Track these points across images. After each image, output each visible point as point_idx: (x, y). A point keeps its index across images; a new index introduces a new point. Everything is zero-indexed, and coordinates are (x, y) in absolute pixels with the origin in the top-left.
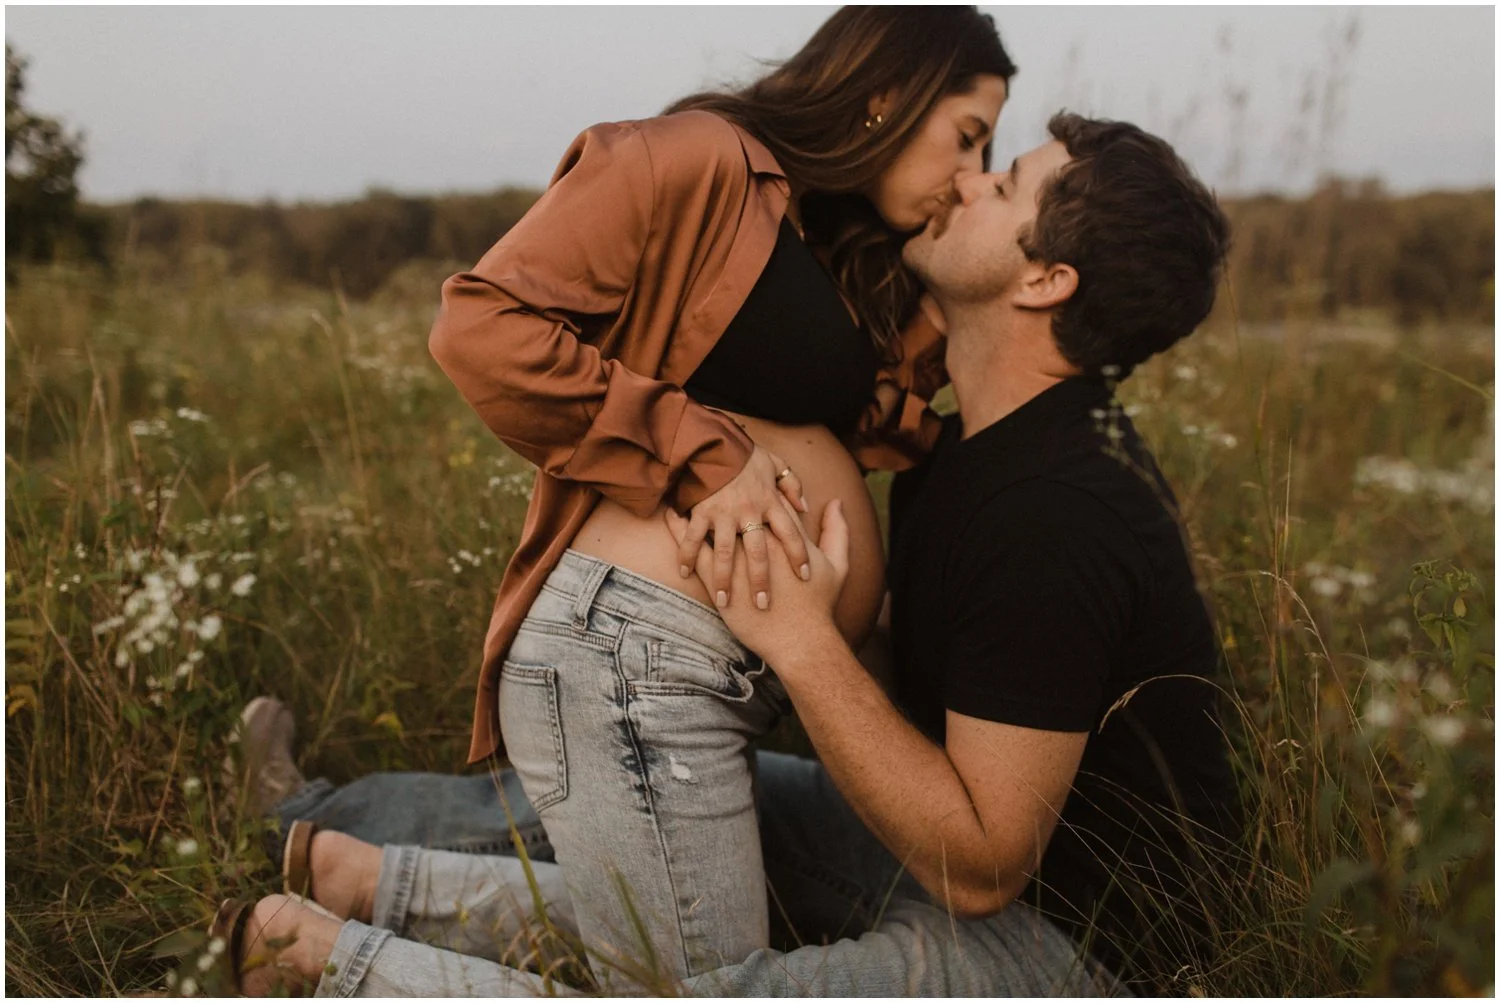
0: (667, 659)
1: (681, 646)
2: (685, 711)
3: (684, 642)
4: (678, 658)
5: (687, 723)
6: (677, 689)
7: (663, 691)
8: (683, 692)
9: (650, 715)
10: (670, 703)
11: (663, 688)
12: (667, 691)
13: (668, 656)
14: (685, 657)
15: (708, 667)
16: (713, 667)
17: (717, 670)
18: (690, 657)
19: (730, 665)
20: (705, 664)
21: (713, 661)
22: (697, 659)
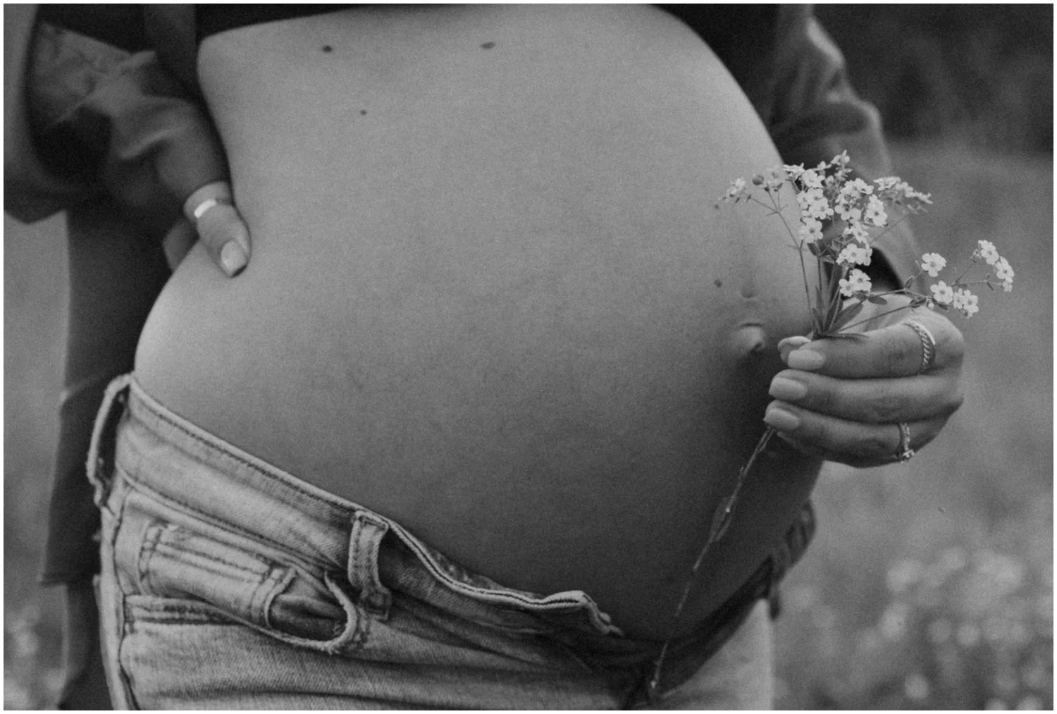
0: (165, 555)
1: (197, 534)
2: (202, 654)
3: (202, 527)
4: (187, 556)
5: (206, 680)
6: (192, 611)
7: (168, 615)
8: (204, 617)
9: (145, 661)
10: (177, 637)
11: (167, 609)
12: (177, 615)
13: (169, 550)
14: (204, 555)
15: (247, 575)
16: (265, 576)
17: (270, 582)
18: (215, 555)
19: (326, 573)
20: (245, 569)
21: (274, 564)
22: (228, 559)
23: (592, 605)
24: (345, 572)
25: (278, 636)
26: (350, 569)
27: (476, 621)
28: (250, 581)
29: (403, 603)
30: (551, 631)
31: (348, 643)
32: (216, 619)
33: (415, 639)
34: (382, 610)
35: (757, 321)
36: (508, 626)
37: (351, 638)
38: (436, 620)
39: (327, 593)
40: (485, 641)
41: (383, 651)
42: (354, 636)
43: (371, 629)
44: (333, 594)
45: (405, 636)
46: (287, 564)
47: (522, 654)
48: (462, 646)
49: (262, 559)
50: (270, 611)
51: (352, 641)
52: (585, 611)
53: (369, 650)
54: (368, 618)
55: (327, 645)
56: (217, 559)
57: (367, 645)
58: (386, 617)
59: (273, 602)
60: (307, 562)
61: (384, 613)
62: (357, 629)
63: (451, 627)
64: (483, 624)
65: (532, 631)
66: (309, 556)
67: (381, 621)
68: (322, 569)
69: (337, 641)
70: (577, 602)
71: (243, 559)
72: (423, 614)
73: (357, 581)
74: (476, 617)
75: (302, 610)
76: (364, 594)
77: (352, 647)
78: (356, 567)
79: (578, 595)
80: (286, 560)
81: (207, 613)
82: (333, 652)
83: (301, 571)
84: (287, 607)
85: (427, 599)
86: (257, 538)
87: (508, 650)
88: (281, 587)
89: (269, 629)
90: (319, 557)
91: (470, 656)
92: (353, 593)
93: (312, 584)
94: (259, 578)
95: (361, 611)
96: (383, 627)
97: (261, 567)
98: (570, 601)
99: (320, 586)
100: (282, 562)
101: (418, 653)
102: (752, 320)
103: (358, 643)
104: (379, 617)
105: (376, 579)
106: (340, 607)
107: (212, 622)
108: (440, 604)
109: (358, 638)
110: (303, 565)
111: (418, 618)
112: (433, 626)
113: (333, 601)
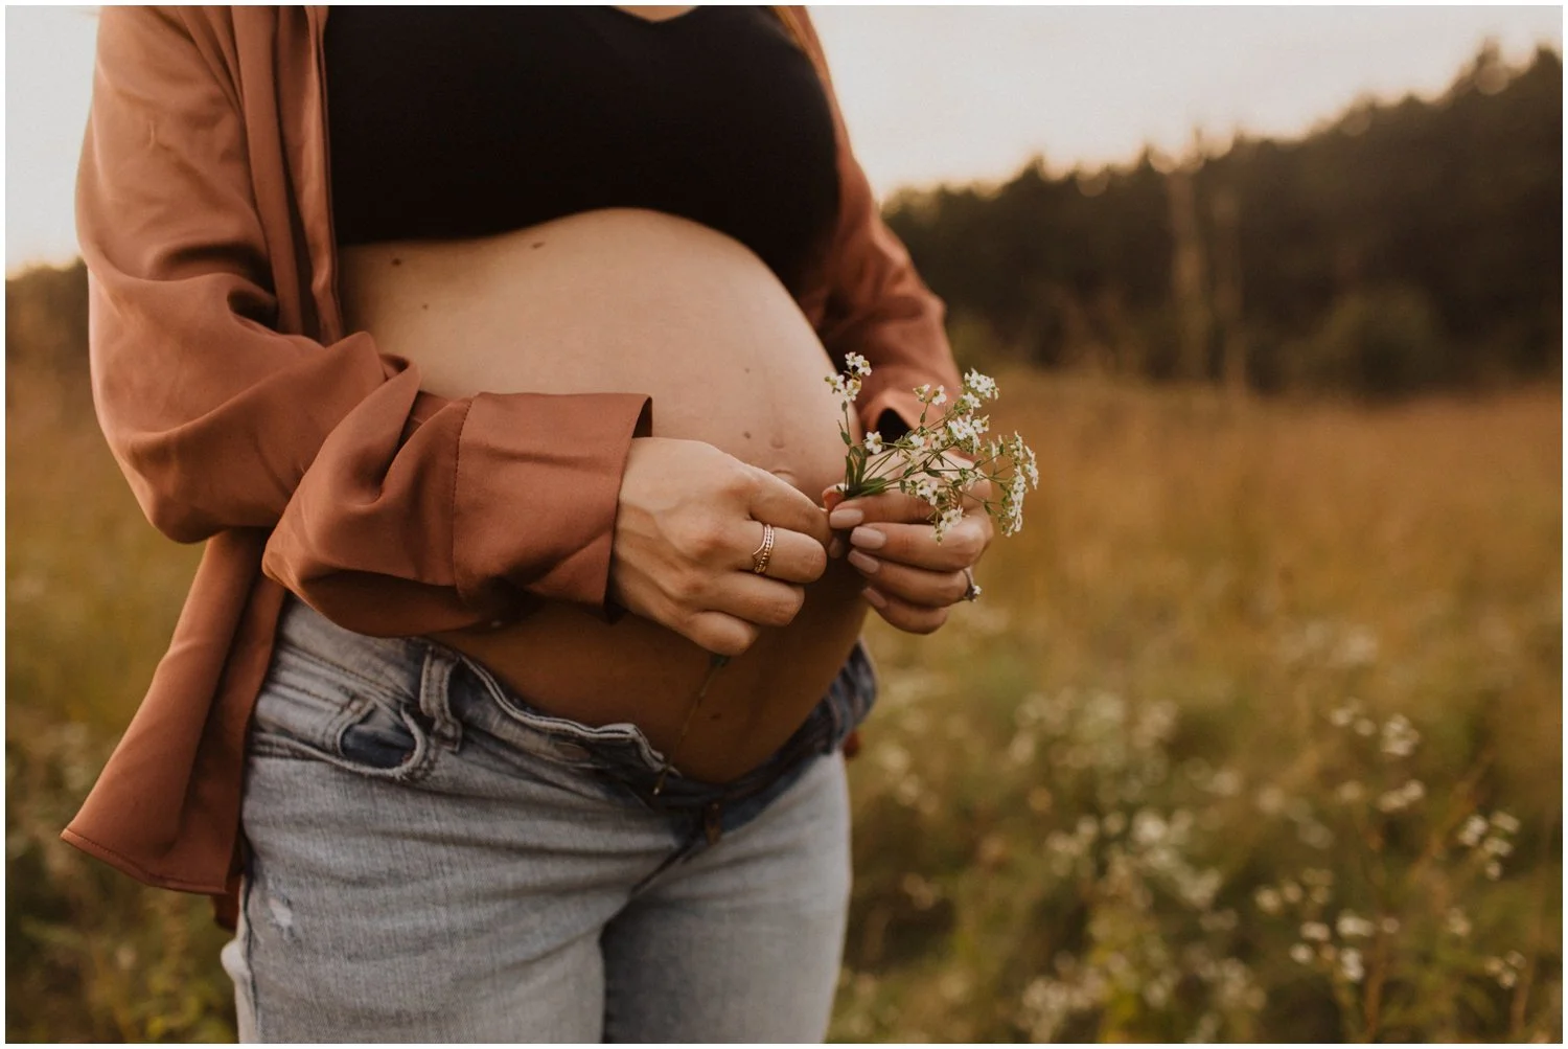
15: (327, 706)
16: (344, 708)
17: (348, 713)
18: (301, 686)
19: (402, 706)
20: (326, 700)
21: (354, 697)
22: (314, 691)
23: (642, 740)
24: (418, 703)
25: (349, 765)
26: (422, 698)
27: (538, 755)
28: (330, 712)
29: (472, 735)
30: (608, 767)
31: (415, 769)
32: (297, 754)
33: (482, 771)
34: (453, 741)
35: (789, 470)
36: (568, 761)
37: (417, 765)
38: (504, 753)
39: (403, 725)
40: (549, 775)
41: (451, 779)
42: (421, 763)
43: (440, 758)
44: (406, 725)
45: (471, 767)
46: (367, 696)
47: (586, 790)
48: (527, 779)
49: (343, 690)
50: (343, 738)
51: (419, 768)
52: (634, 744)
53: (436, 778)
54: (438, 749)
55: (396, 772)
56: (304, 691)
57: (435, 773)
58: (457, 749)
59: (348, 731)
60: (385, 695)
61: (455, 744)
62: (425, 757)
63: (517, 760)
64: (547, 758)
65: (589, 766)
66: (387, 688)
67: (453, 753)
68: (399, 702)
69: (406, 767)
70: (627, 733)
71: (326, 691)
72: (492, 747)
73: (428, 709)
74: (538, 751)
75: (376, 741)
76: (437, 725)
77: (419, 774)
78: (427, 696)
79: (629, 729)
80: (367, 693)
81: (289, 747)
82: (401, 777)
83: (380, 704)
84: (359, 736)
85: (493, 731)
86: (341, 671)
87: (570, 784)
88: (358, 718)
89: (343, 759)
90: (396, 689)
91: (535, 789)
92: (426, 723)
93: (389, 716)
94: (338, 709)
95: (433, 741)
96: (451, 758)
97: (340, 698)
98: (621, 732)
99: (397, 719)
100: (362, 694)
101: (484, 782)
102: (783, 469)
103: (426, 770)
104: (450, 748)
105: (446, 707)
106: (411, 736)
107: (295, 757)
108: (504, 736)
109: (425, 765)
110: (382, 697)
111: (488, 752)
112: (502, 759)
113: (408, 733)
